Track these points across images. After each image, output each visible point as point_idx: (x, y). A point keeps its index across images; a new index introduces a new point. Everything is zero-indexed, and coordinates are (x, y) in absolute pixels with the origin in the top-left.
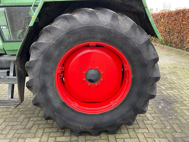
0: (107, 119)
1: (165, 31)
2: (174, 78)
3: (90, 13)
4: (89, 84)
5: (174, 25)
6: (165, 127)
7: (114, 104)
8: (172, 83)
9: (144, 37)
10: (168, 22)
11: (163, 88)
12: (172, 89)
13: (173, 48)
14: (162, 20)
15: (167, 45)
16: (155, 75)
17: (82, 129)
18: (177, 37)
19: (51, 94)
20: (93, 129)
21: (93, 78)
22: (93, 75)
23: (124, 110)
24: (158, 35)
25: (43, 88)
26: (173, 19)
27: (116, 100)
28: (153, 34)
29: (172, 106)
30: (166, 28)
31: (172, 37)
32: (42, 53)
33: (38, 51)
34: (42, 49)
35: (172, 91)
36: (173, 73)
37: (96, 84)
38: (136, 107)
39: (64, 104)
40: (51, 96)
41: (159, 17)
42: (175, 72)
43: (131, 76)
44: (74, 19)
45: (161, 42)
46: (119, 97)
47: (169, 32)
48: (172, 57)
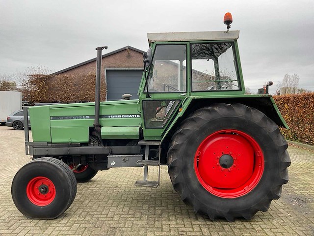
0: (241, 203)
1: (292, 120)
2: (308, 179)
3: (228, 108)
4: (223, 169)
5: (303, 113)
6: (301, 220)
7: (248, 189)
8: (306, 184)
9: (274, 127)
10: (294, 109)
11: (295, 188)
12: (306, 189)
13: (305, 144)
14: (286, 106)
15: (296, 140)
16: (286, 161)
17: (218, 212)
18: (310, 129)
19: (190, 175)
20: (229, 213)
21: (226, 163)
22: (226, 160)
23: (259, 195)
24: (286, 125)
25: (185, 169)
26: (300, 105)
27: (250, 186)
28: (280, 124)
29: (308, 204)
30: (292, 117)
31: (302, 130)
32: (187, 138)
33: (184, 136)
34: (187, 134)
35: (307, 192)
36: (307, 174)
37: (229, 169)
38: (270, 192)
39: (201, 186)
40: (190, 177)
41: (282, 103)
42: (310, 173)
43: (264, 162)
44: (215, 111)
45: (287, 135)
46: (253, 183)
47: (297, 122)
48: (305, 155)
